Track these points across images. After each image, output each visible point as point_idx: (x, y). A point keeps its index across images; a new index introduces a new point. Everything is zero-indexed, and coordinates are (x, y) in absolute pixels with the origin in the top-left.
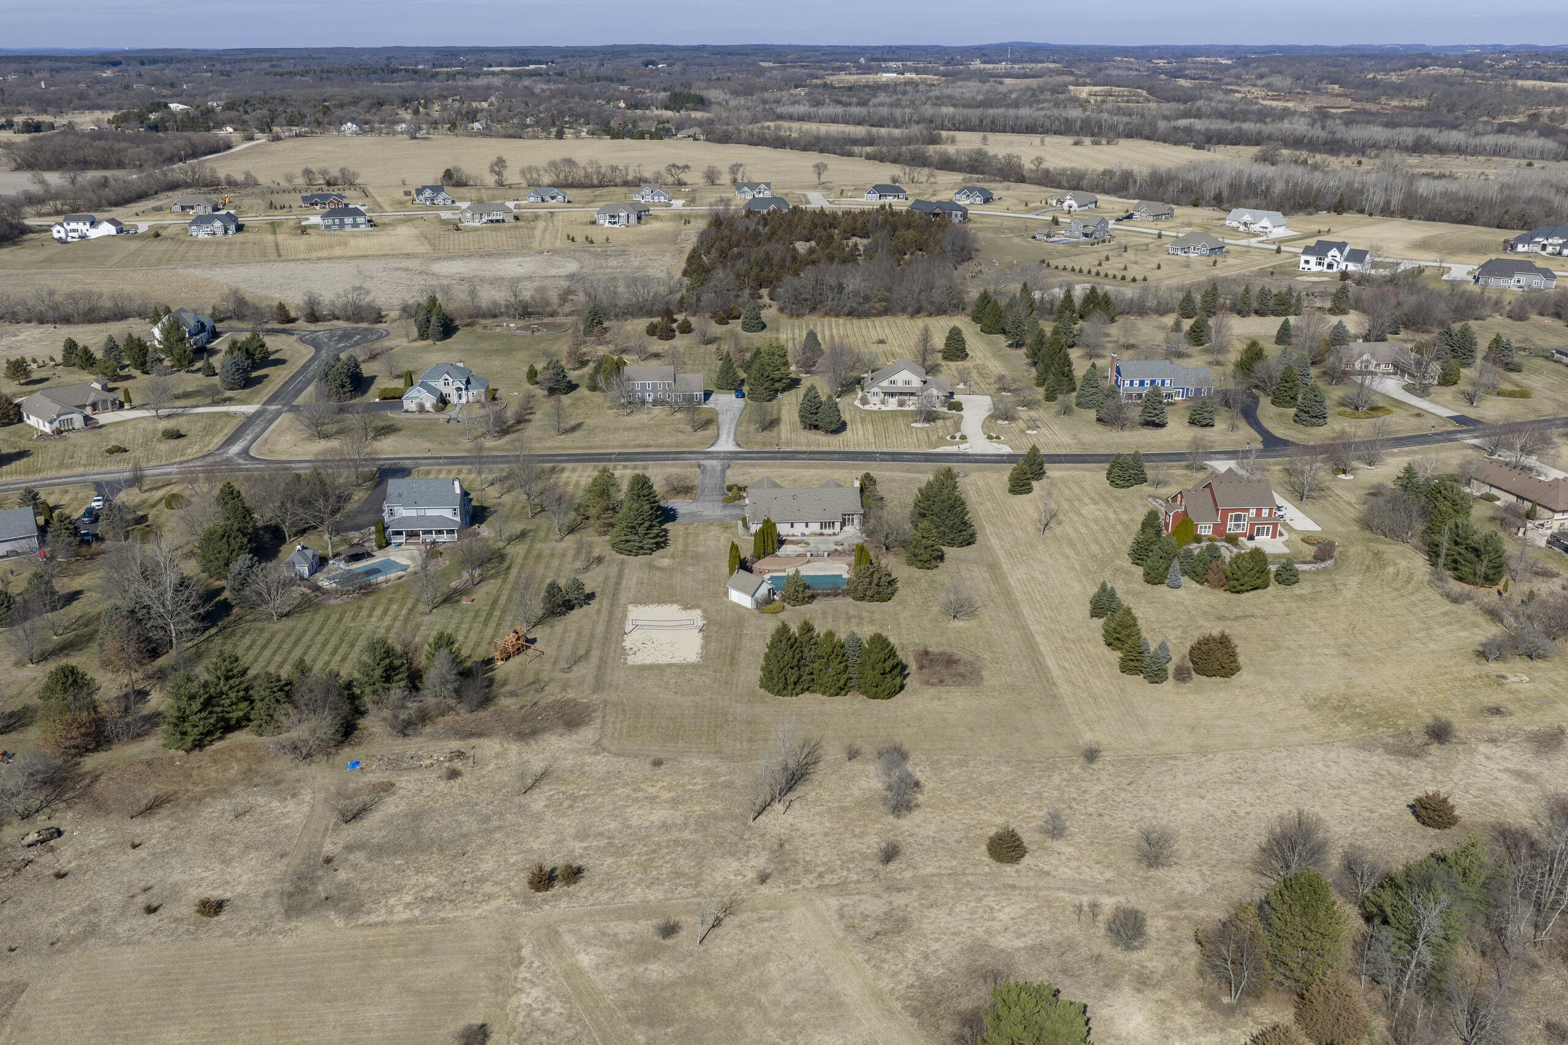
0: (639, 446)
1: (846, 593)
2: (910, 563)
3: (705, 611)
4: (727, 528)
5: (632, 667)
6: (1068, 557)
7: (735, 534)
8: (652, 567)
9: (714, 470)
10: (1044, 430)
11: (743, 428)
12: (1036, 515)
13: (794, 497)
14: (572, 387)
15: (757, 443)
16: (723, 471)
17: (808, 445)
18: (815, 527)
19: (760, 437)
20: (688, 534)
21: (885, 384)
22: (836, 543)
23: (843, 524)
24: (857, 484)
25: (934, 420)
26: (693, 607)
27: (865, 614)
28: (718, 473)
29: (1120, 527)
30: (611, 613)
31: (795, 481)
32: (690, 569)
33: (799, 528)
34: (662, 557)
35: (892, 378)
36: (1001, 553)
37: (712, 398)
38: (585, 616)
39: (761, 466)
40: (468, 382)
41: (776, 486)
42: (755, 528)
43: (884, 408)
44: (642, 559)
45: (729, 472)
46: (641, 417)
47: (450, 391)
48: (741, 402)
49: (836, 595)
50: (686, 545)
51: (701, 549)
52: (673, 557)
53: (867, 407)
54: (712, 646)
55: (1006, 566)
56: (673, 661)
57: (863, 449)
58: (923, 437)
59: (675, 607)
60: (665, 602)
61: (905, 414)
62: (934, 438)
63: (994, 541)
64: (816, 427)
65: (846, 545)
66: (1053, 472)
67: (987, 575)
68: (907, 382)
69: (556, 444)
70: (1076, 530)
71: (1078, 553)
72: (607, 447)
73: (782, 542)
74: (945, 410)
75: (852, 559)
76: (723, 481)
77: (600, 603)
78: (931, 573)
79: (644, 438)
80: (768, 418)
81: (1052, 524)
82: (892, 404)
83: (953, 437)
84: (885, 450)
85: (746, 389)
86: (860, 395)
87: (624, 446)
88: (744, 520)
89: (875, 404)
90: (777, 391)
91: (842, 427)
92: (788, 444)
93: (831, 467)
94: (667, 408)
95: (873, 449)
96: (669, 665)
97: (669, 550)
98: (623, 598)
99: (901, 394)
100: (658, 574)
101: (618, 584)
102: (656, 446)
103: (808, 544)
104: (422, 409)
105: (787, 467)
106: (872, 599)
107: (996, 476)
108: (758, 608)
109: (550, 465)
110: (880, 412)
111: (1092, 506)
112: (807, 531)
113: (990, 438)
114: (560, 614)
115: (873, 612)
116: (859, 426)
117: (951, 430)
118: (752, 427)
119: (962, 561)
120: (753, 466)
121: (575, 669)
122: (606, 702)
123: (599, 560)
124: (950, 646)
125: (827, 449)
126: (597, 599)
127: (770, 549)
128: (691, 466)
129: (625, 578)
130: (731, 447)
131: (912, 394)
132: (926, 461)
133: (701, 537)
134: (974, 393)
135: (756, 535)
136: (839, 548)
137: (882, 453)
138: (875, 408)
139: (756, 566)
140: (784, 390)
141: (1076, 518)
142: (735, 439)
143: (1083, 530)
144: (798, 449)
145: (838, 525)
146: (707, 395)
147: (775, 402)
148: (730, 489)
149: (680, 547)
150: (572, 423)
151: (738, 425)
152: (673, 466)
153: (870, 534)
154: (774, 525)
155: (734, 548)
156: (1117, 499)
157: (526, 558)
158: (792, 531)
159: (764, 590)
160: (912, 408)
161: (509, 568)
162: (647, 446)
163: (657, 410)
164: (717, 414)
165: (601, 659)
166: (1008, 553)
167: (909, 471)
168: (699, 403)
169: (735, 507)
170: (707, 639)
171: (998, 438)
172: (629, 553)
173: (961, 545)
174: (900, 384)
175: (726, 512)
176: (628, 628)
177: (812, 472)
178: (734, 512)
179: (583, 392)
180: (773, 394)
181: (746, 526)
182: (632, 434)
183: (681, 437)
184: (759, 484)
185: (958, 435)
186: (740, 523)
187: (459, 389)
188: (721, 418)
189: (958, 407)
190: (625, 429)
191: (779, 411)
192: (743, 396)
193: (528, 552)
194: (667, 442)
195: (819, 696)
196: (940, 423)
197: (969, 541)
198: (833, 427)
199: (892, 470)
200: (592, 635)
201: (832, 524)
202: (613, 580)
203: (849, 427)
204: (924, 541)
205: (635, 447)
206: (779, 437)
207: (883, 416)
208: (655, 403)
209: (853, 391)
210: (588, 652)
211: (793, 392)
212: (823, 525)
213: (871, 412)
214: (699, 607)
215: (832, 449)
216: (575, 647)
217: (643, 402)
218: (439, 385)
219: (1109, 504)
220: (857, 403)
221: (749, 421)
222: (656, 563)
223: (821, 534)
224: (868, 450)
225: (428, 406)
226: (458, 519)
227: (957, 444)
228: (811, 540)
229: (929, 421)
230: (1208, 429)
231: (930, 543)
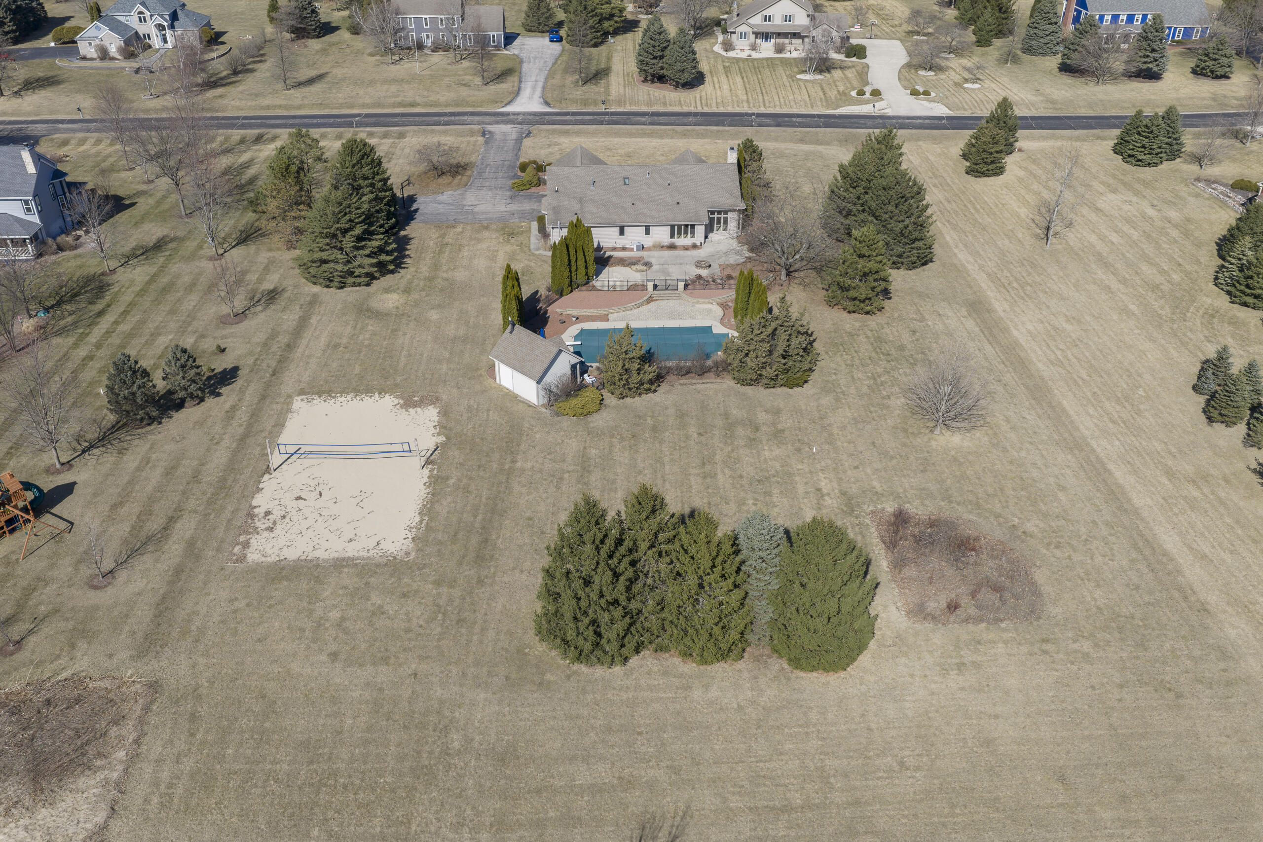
0: (401, 105)
1: (722, 368)
2: (832, 302)
3: (445, 413)
4: (512, 234)
5: (255, 570)
6: (1108, 289)
7: (524, 247)
8: (364, 311)
9: (504, 140)
10: (987, 83)
11: (557, 81)
12: (1023, 212)
13: (625, 181)
14: (327, 29)
15: (575, 101)
16: (519, 141)
17: (650, 104)
18: (661, 234)
19: (579, 93)
20: (443, 246)
21: (757, 20)
22: (699, 264)
23: (709, 229)
24: (732, 158)
25: (828, 70)
26: (422, 403)
27: (762, 417)
28: (510, 144)
29: (1174, 233)
30: (255, 415)
31: (629, 155)
32: (434, 315)
33: (634, 236)
34: (387, 290)
35: (767, 12)
36: (982, 280)
37: (517, 42)
38: (200, 424)
39: (578, 133)
40: (174, 17)
41: (596, 161)
42: (557, 235)
43: (755, 55)
44: (351, 294)
45: (527, 142)
46: (414, 66)
47: (148, 28)
48: (556, 47)
49: (703, 372)
50: (436, 267)
51: (460, 275)
52: (407, 291)
53: (731, 54)
54: (443, 507)
55: (999, 305)
56: (352, 551)
57: (730, 109)
58: (816, 92)
59: (389, 401)
60: (369, 391)
61: (786, 62)
62: (833, 94)
63: (963, 256)
64: (661, 79)
65: (715, 266)
66: (1027, 141)
67: (970, 324)
68: (788, 18)
69: (278, 102)
70: (1102, 238)
71: (1124, 281)
72: (352, 106)
73: (602, 261)
74: (841, 57)
75: (730, 295)
76: (517, 156)
77: (242, 391)
78: (873, 321)
79: (410, 93)
80: (593, 69)
81: (1056, 227)
82: (767, 49)
83: (861, 93)
84: (762, 110)
85: (563, 32)
86: (721, 38)
87: (379, 105)
88: (541, 220)
89: (742, 49)
90: (606, 34)
91: (698, 80)
92: (619, 102)
93: (684, 135)
94: (451, 54)
95: (745, 109)
96: (340, 564)
97: (405, 275)
98: (289, 381)
99: (779, 35)
100: (372, 326)
101: (290, 347)
102: (426, 105)
103: (648, 265)
104: (104, 54)
105: (617, 134)
106: (773, 382)
107: (937, 148)
108: (550, 404)
109: (257, 131)
110: (749, 60)
111: (1112, 196)
112: (648, 241)
113: (915, 93)
114: (152, 420)
115: (777, 412)
116: (723, 78)
117: (856, 83)
118: (570, 79)
119: (921, 295)
120: (566, 133)
121: (122, 575)
122: (154, 687)
123: (273, 295)
124: (948, 499)
125: (677, 109)
126: (239, 383)
127: (581, 277)
128: (472, 133)
129: (307, 334)
130: (536, 106)
131: (795, 35)
132: (827, 126)
133: (465, 253)
134: (877, 37)
135: (554, 247)
136: (704, 273)
137: (759, 115)
138: (744, 55)
139: (556, 310)
140: (615, 33)
141: (1093, 216)
142: (543, 96)
143: (1114, 237)
144: (634, 109)
145: (700, 230)
146: (510, 39)
147: (603, 47)
148: (523, 167)
149: (425, 270)
150: (313, 73)
151: (551, 75)
152: (445, 133)
153: (756, 246)
154: (588, 231)
155: (512, 278)
156: (1146, 184)
157: (142, 292)
158: (621, 241)
159: (563, 366)
160: (795, 55)
161: (101, 313)
162: (413, 105)
163: (437, 58)
164: (521, 62)
165: (191, 544)
166: (993, 278)
167: (802, 141)
168: (497, 48)
169: (530, 197)
170: (436, 483)
171: (927, 93)
172: (328, 282)
173: (912, 266)
174: (778, 20)
175: (514, 207)
176: (276, 459)
177: (655, 142)
178: (527, 206)
179: (345, 35)
180: (601, 38)
181: (544, 232)
182: (394, 88)
183: (464, 92)
184: (567, 159)
185: (868, 90)
186: (535, 225)
187: (161, 27)
188: (525, 67)
189: (859, 52)
190: (386, 82)
191: (609, 59)
192: (560, 40)
193: (153, 279)
194: (443, 99)
195: (674, 661)
196: (837, 74)
197: (925, 260)
198: (686, 77)
199: (776, 139)
200: (196, 477)
201: (689, 228)
202: (283, 339)
203: (708, 79)
204: (862, 263)
205: (394, 105)
206: (607, 92)
207: (756, 66)
208: (435, 49)
209: (711, 34)
210: (166, 529)
211: (629, 35)
212: (676, 230)
213: (737, 60)
214: (434, 400)
215: (685, 109)
216: (146, 513)
217: (420, 46)
218: (133, 21)
219: (1137, 193)
220: (718, 48)
221: (566, 71)
222: (375, 304)
223: (672, 247)
224: (738, 110)
225: (113, 50)
226: (35, 219)
227: (867, 102)
228: (654, 257)
229: (821, 72)
230: (1223, 82)
231: (872, 265)
